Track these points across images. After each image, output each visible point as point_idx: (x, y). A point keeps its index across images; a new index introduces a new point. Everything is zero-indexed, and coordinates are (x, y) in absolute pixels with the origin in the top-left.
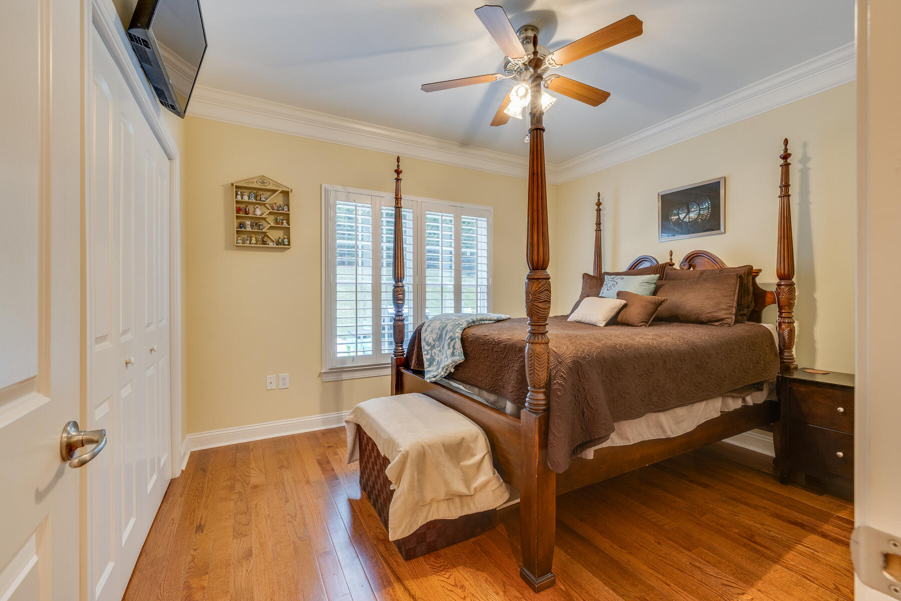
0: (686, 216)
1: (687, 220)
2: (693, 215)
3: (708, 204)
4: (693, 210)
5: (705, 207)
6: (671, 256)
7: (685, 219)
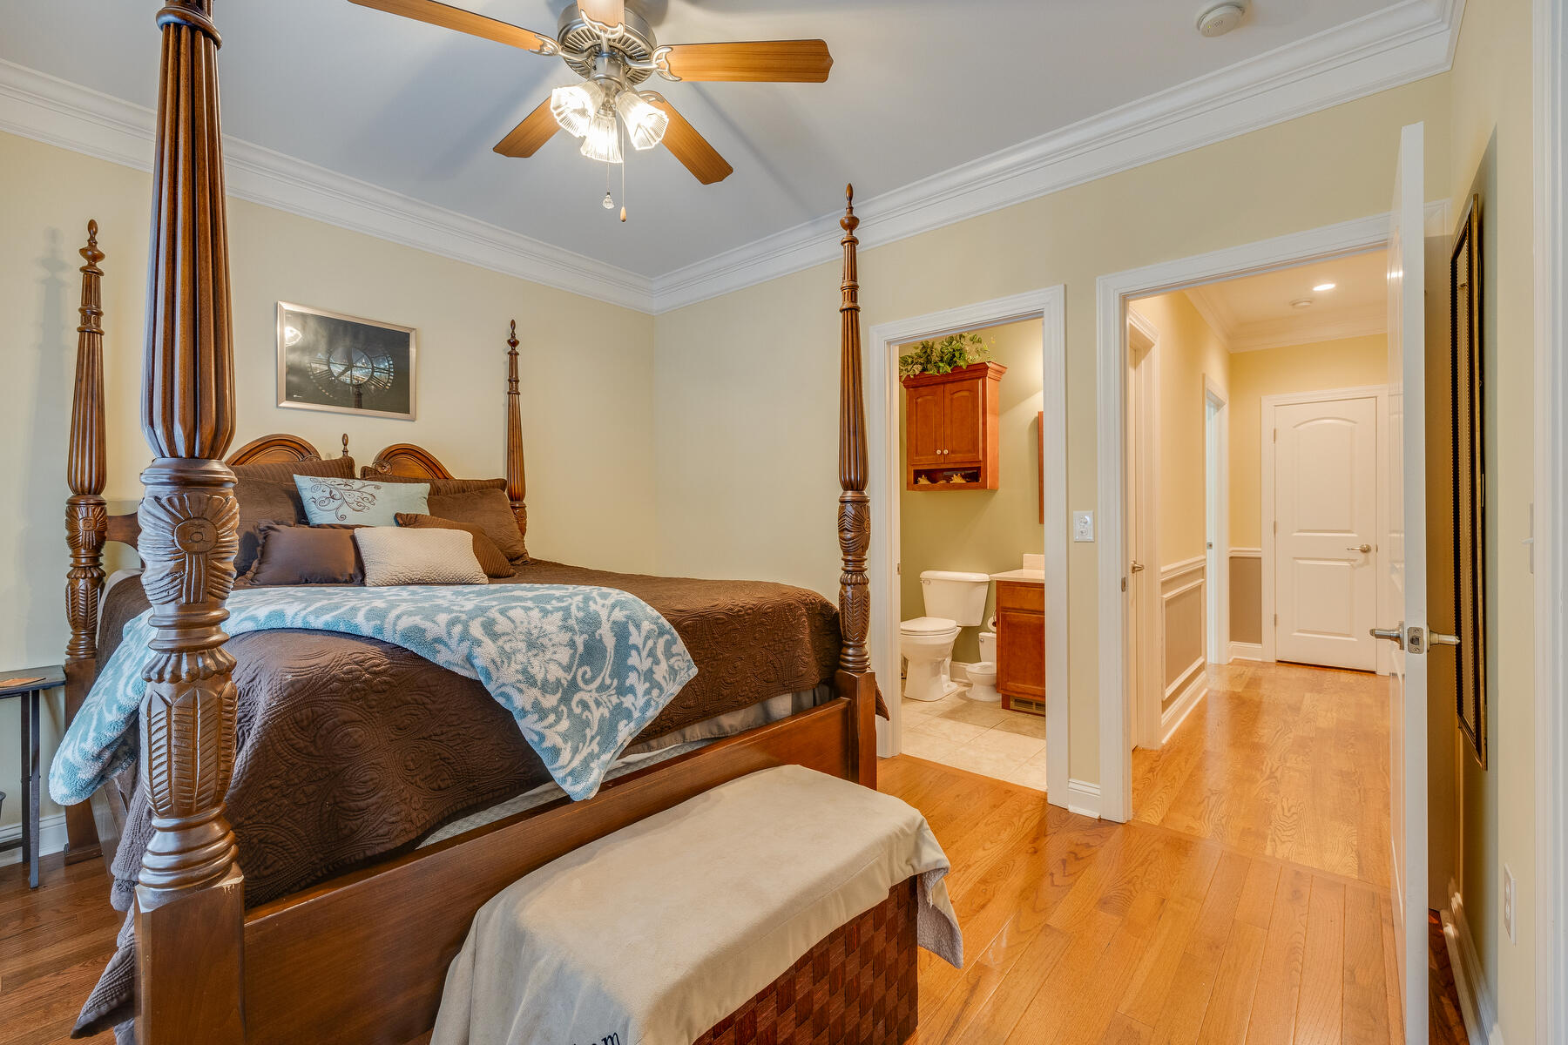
0: (344, 372)
1: (346, 378)
2: (360, 374)
3: (389, 364)
4: (359, 364)
5: (382, 366)
6: (345, 445)
7: (342, 378)
